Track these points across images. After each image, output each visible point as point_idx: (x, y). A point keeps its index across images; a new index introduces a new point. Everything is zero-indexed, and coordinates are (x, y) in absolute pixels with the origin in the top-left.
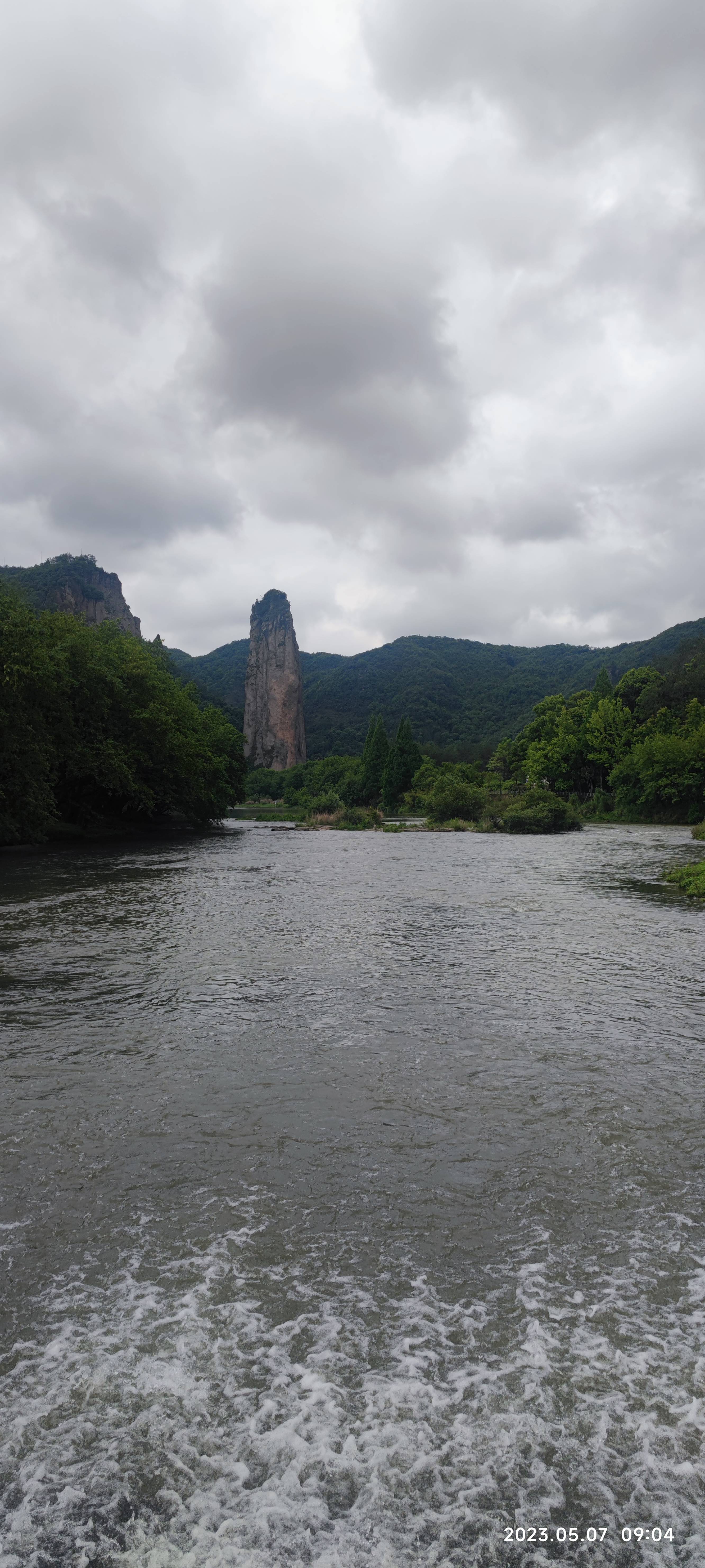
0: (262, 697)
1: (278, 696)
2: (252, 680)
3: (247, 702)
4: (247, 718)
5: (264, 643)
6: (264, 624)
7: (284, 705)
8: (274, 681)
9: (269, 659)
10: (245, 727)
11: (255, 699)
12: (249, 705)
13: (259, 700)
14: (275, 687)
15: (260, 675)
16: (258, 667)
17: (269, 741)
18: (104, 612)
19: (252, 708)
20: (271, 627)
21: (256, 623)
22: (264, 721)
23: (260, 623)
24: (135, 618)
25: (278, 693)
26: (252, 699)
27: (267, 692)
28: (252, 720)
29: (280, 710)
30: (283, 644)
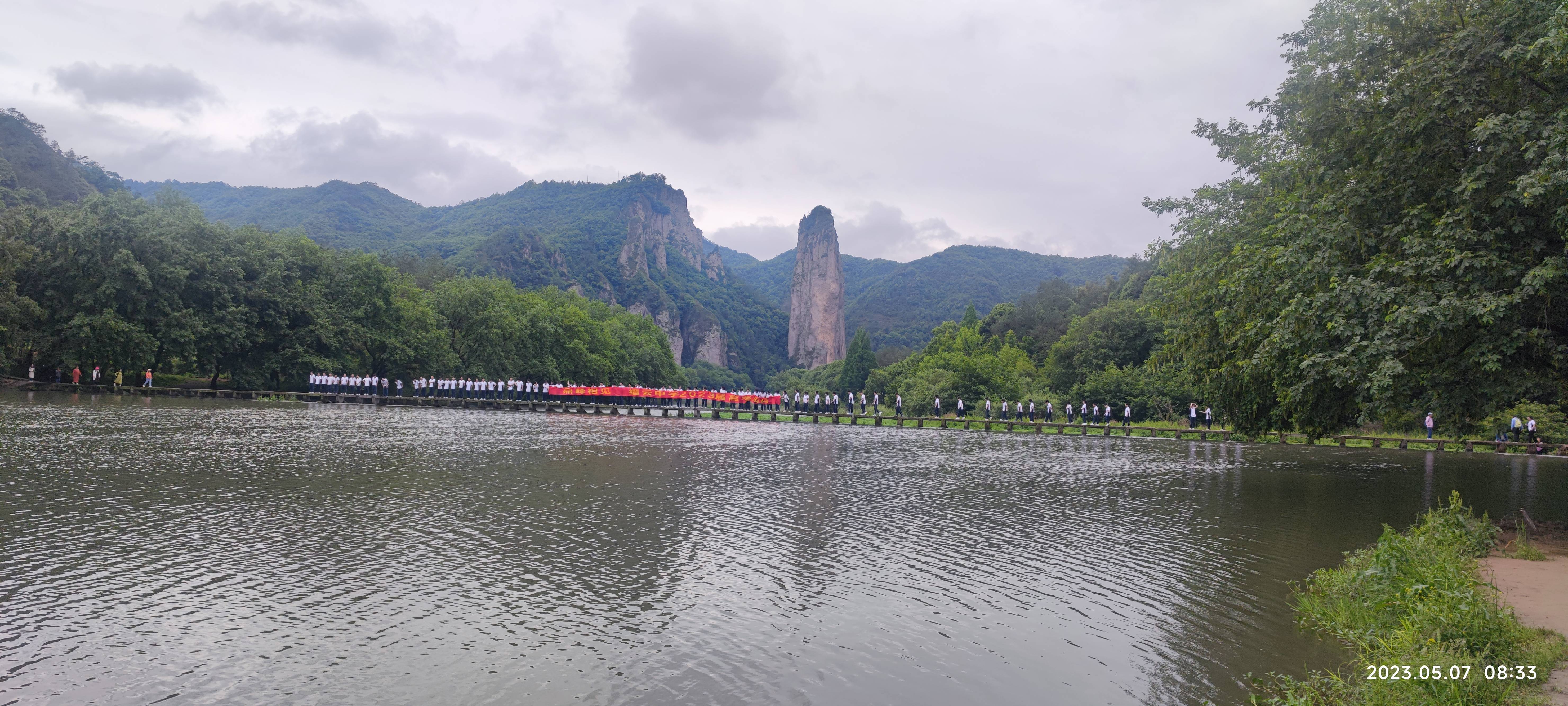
0: (806, 304)
1: (819, 303)
2: (797, 288)
3: (793, 307)
4: (792, 321)
5: (809, 254)
6: (810, 237)
7: (826, 310)
8: (816, 288)
9: (813, 268)
10: (790, 330)
11: (800, 304)
12: (794, 310)
13: (803, 305)
14: (818, 294)
15: (804, 283)
16: (803, 276)
17: (810, 344)
18: (671, 224)
19: (797, 313)
20: (815, 240)
21: (802, 236)
22: (807, 325)
23: (806, 236)
25: (820, 299)
26: (797, 305)
27: (810, 299)
28: (797, 323)
29: (821, 315)
30: (826, 255)
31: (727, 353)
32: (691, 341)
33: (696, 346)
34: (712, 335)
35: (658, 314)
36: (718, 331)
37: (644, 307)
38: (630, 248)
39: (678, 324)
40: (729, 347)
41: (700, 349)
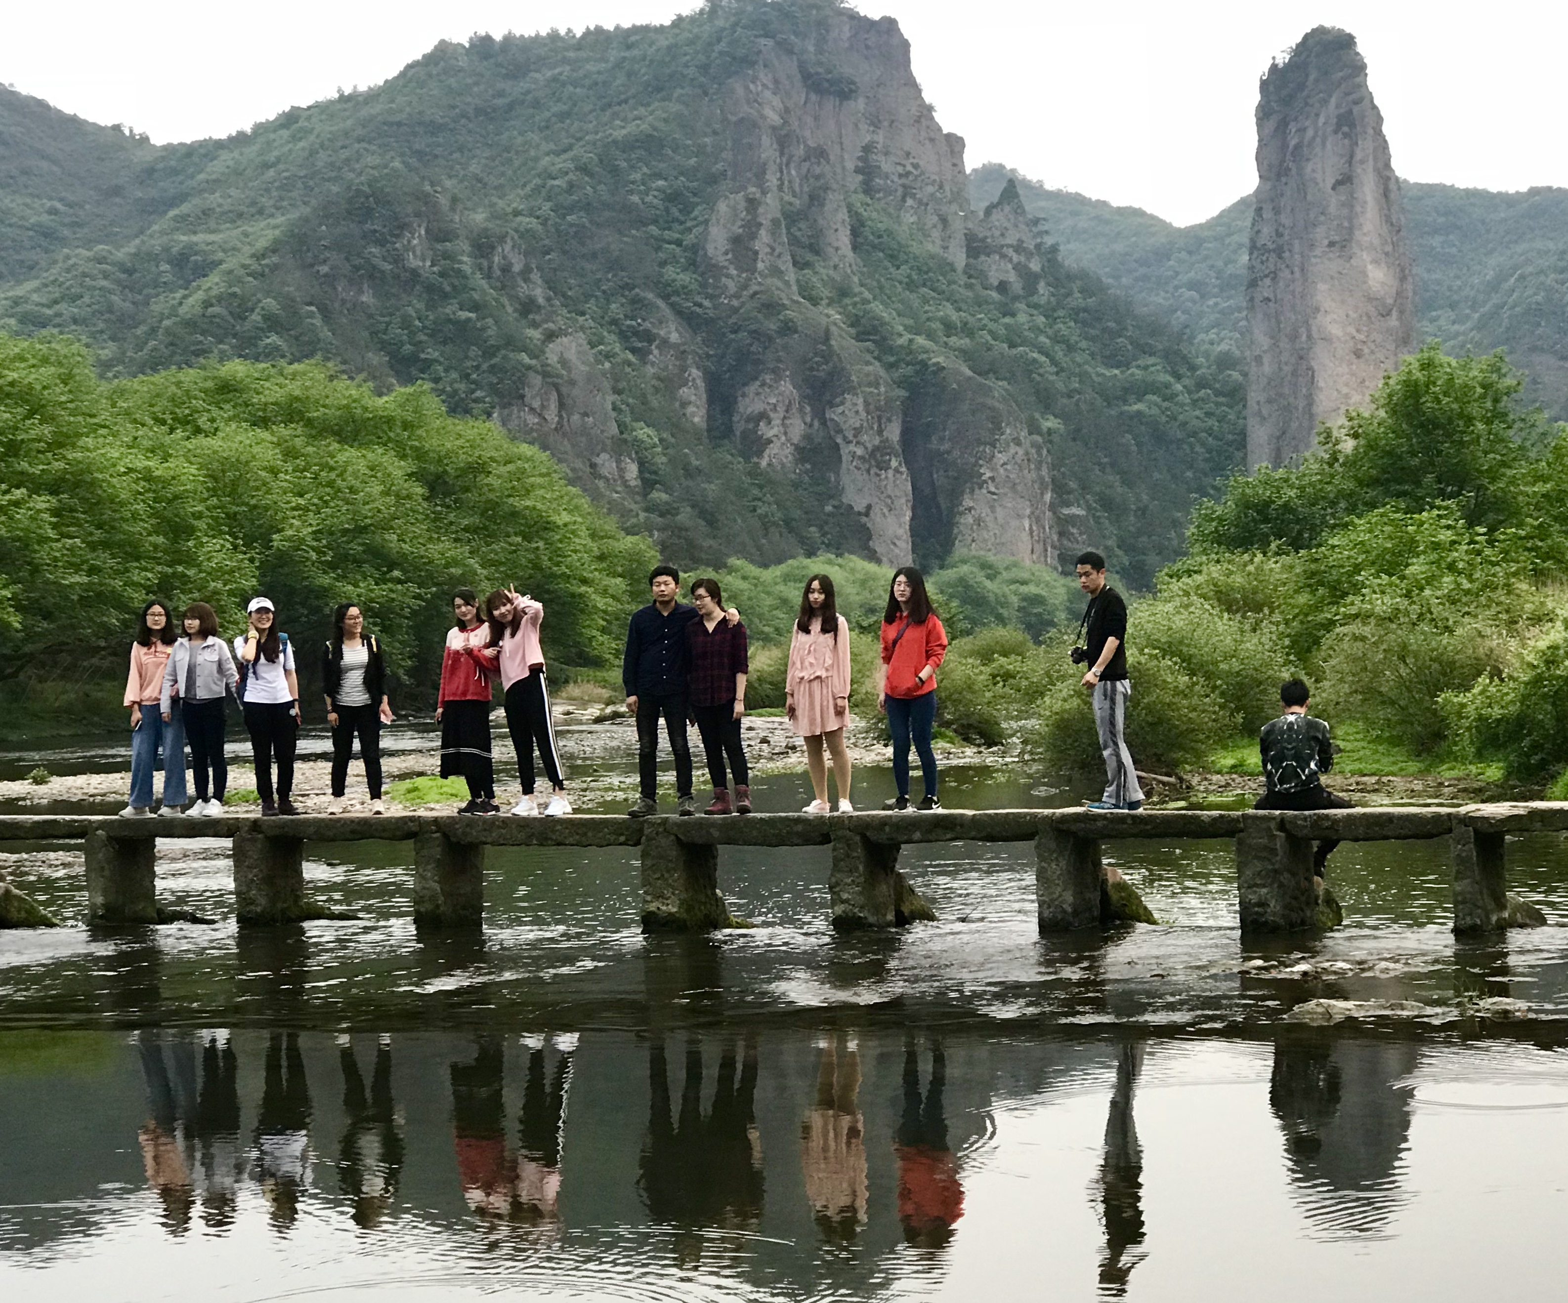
0: (1294, 337)
1: (1336, 330)
2: (1265, 289)
3: (1254, 353)
4: (1255, 400)
6: (1293, 127)
7: (1357, 352)
8: (1322, 286)
9: (1308, 225)
11: (1276, 342)
12: (1259, 360)
13: (1284, 344)
14: (1329, 304)
15: (1285, 274)
16: (1279, 252)
18: (863, 127)
19: (1268, 368)
20: (1310, 133)
21: (1271, 124)
22: (1301, 403)
23: (1283, 125)
24: (949, 136)
25: (1340, 320)
26: (1266, 342)
27: (1307, 321)
28: (1269, 401)
29: (1344, 367)
30: (1345, 180)
31: (1052, 507)
32: (939, 478)
33: (955, 495)
34: (1001, 458)
35: (832, 405)
36: (1018, 442)
37: (787, 387)
38: (734, 209)
39: (894, 432)
40: (1059, 488)
41: (967, 502)
